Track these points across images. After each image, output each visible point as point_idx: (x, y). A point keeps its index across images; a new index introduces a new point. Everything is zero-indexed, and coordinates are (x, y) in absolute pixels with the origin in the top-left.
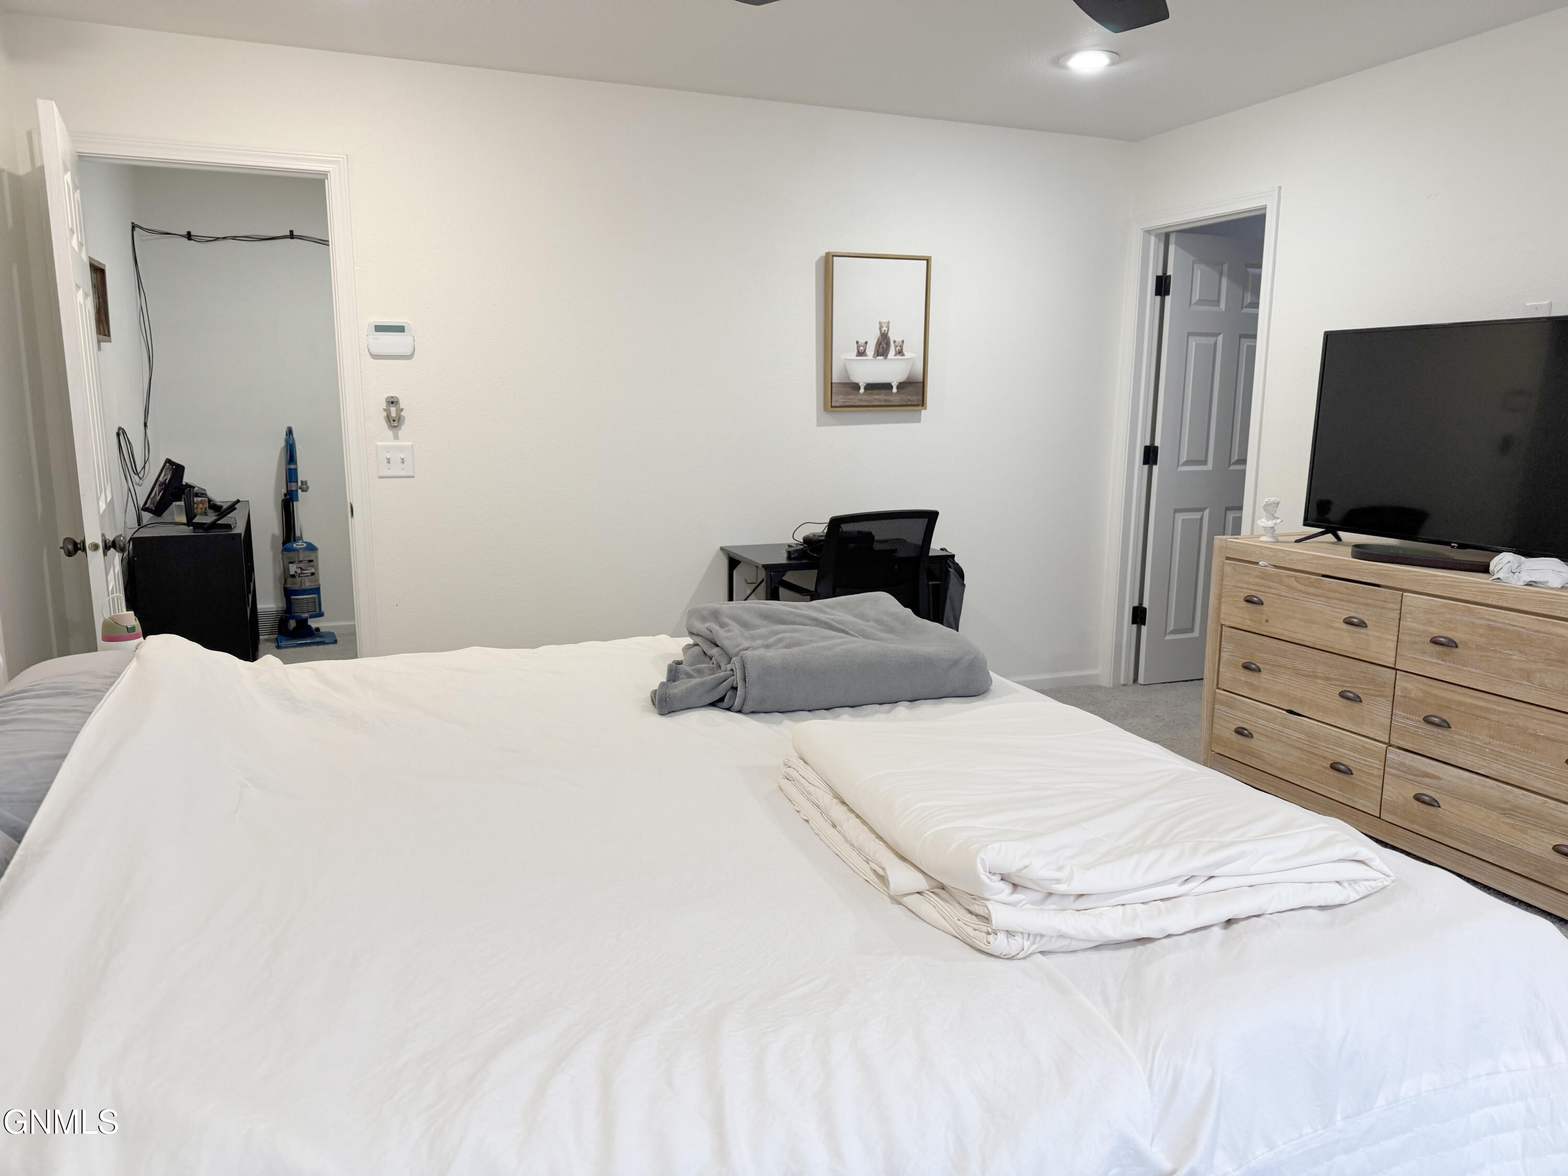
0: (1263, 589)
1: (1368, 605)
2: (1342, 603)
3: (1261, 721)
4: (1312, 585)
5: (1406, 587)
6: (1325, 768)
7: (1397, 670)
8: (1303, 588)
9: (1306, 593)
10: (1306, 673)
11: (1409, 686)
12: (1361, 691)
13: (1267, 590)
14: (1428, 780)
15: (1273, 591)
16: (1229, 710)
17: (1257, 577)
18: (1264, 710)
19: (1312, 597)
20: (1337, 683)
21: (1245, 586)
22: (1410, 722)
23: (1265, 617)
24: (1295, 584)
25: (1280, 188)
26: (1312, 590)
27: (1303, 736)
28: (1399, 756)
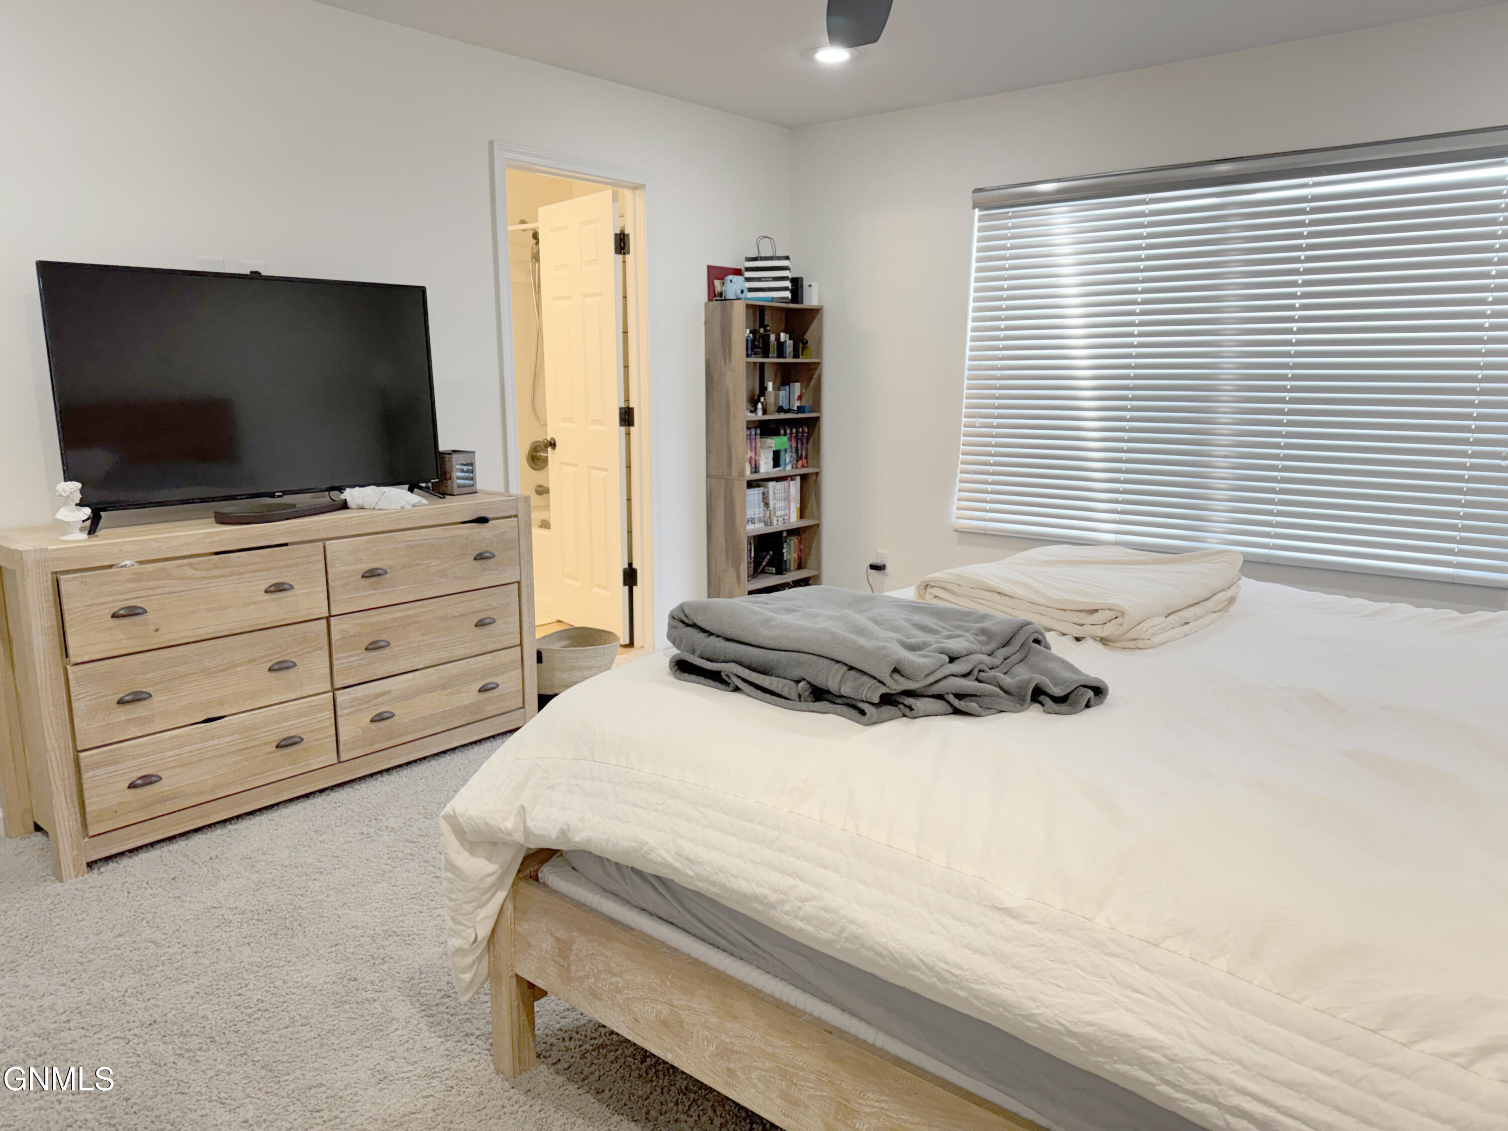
0: (141, 594)
1: (290, 566)
2: (259, 574)
3: (170, 753)
4: (216, 567)
6: (271, 753)
7: (328, 619)
8: (203, 574)
9: (210, 578)
10: (220, 668)
11: (345, 626)
12: (293, 655)
13: (150, 592)
14: (380, 700)
15: (158, 591)
16: (113, 768)
17: (129, 581)
18: (172, 738)
19: (219, 580)
20: (264, 660)
21: (110, 599)
22: (353, 659)
23: (152, 627)
26: (216, 572)
27: (236, 737)
28: (349, 694)
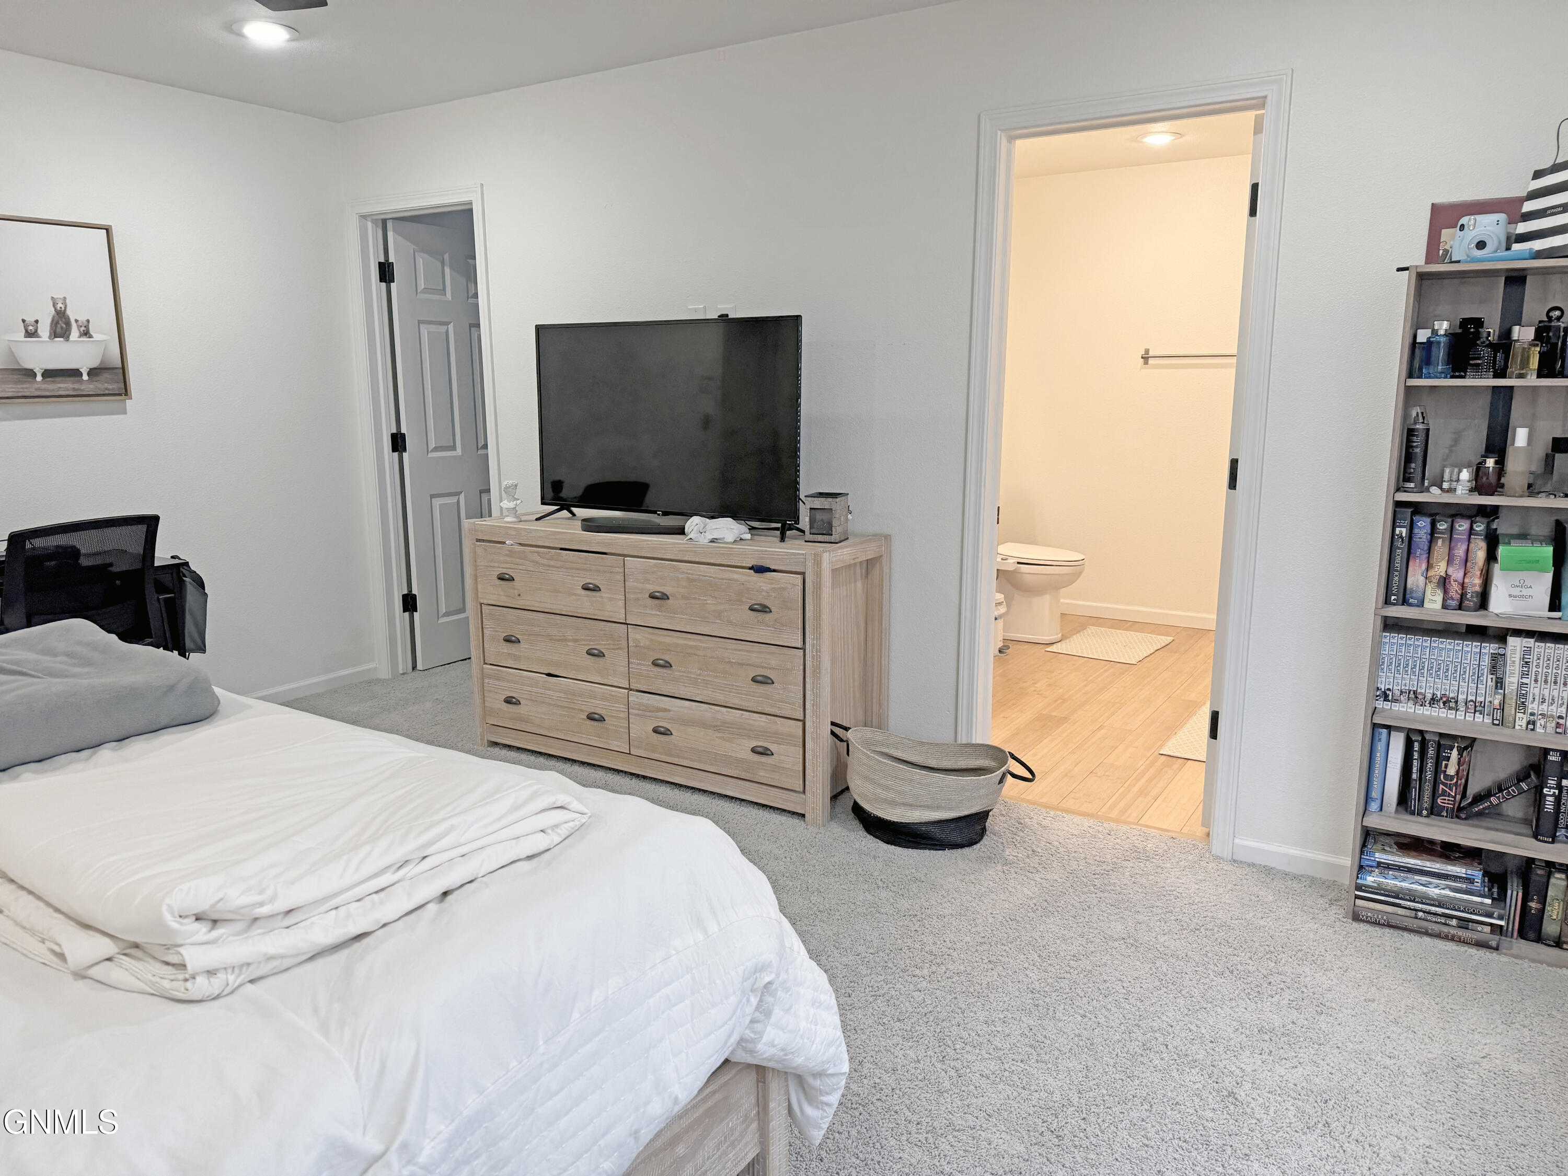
0: (512, 566)
1: (599, 571)
2: (579, 572)
3: (525, 688)
4: (552, 559)
5: (626, 552)
6: (583, 719)
7: (626, 624)
8: (545, 562)
9: (549, 566)
10: (558, 638)
11: (638, 637)
12: (603, 647)
13: (516, 567)
14: (661, 714)
15: (521, 567)
16: (497, 683)
17: (506, 555)
18: (528, 678)
19: (554, 569)
20: (584, 643)
21: (496, 565)
22: (643, 668)
23: (517, 592)
24: (538, 559)
25: (482, 185)
26: (552, 563)
27: (562, 695)
28: (638, 698)
